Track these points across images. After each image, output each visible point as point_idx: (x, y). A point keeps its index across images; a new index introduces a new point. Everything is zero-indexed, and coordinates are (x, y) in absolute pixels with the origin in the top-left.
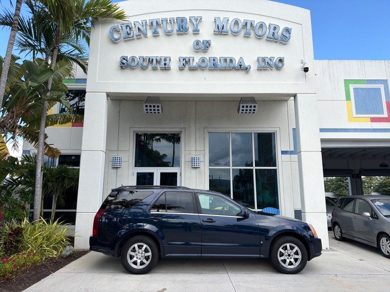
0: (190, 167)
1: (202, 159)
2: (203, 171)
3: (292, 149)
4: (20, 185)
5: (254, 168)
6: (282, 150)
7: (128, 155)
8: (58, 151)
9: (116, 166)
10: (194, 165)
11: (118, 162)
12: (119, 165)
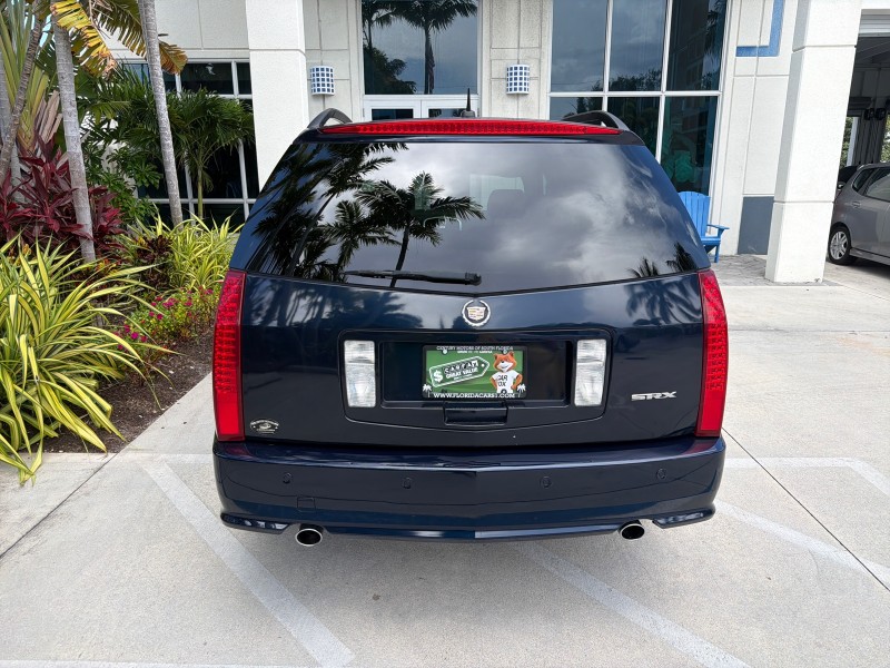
0: (504, 93)
1: (533, 72)
2: (536, 102)
3: (766, 42)
4: (114, 141)
5: (663, 94)
6: (741, 44)
7: (347, 61)
8: (178, 52)
9: (321, 92)
10: (513, 87)
11: (326, 83)
12: (329, 90)
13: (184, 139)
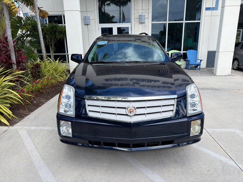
0: (138, 22)
1: (146, 16)
2: (148, 25)
3: (214, 6)
5: (184, 22)
6: (207, 7)
7: (94, 14)
8: (46, 12)
9: (87, 23)
10: (141, 20)
11: (88, 20)
12: (89, 23)
13: (47, 36)
